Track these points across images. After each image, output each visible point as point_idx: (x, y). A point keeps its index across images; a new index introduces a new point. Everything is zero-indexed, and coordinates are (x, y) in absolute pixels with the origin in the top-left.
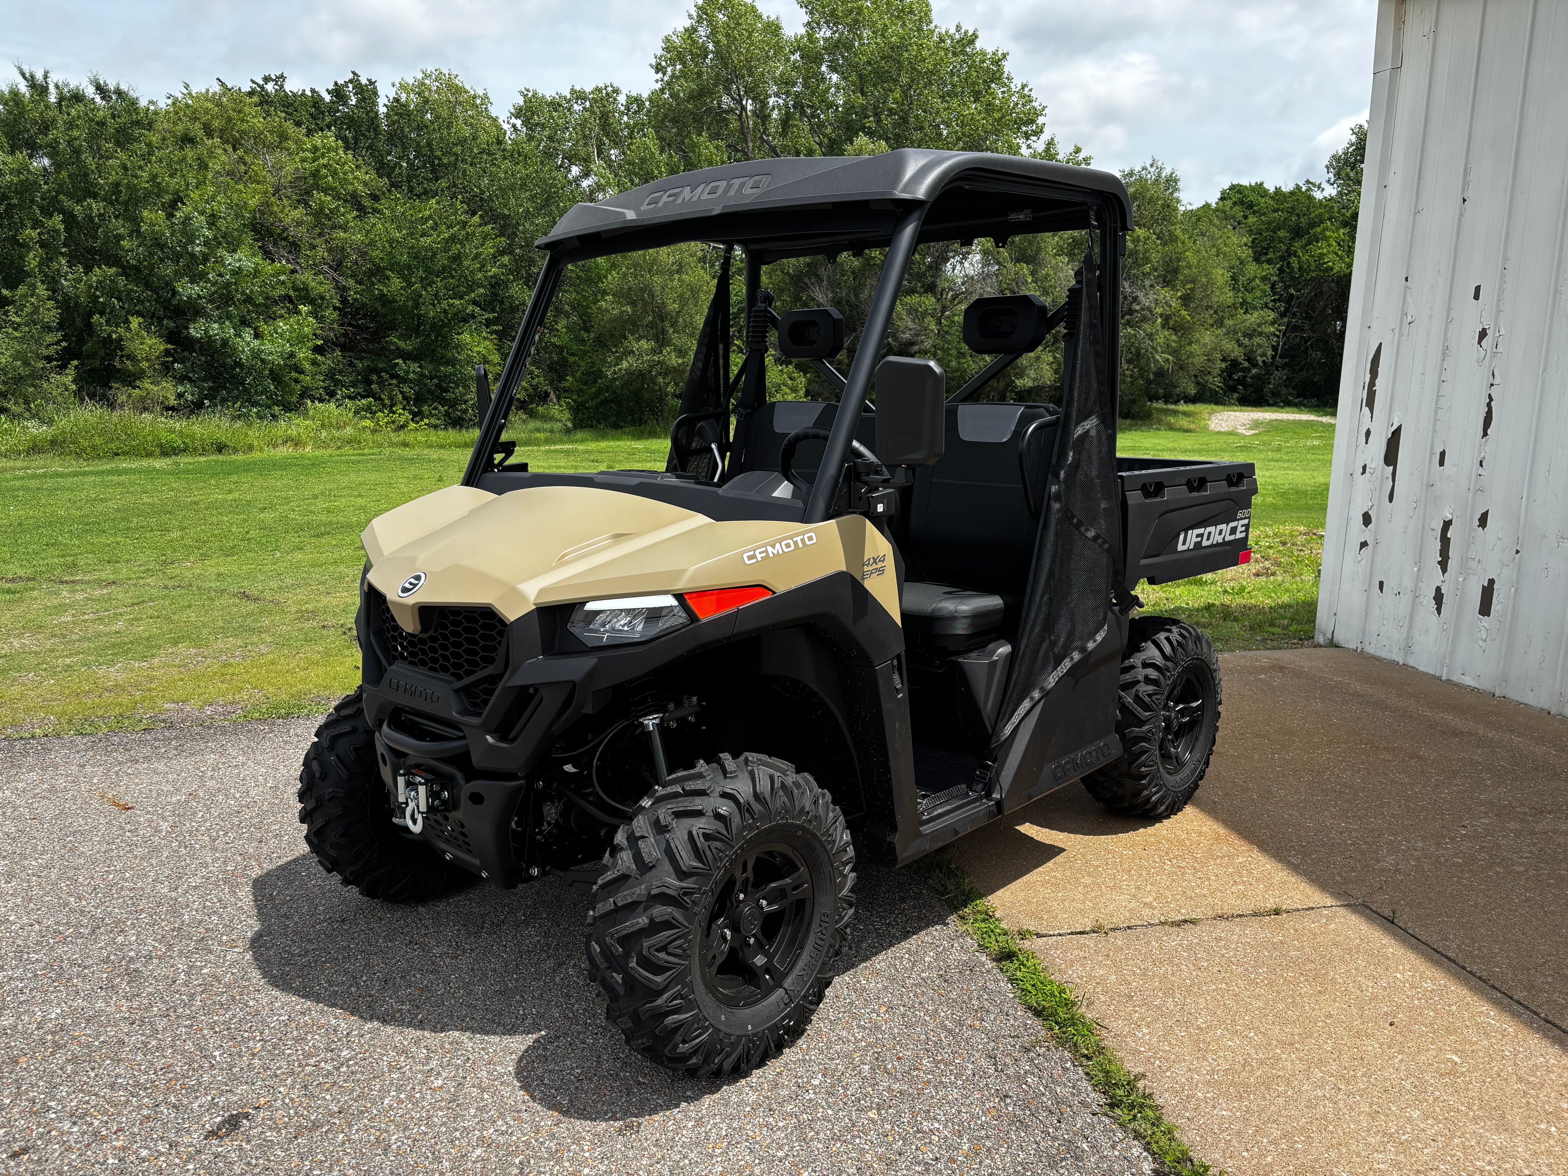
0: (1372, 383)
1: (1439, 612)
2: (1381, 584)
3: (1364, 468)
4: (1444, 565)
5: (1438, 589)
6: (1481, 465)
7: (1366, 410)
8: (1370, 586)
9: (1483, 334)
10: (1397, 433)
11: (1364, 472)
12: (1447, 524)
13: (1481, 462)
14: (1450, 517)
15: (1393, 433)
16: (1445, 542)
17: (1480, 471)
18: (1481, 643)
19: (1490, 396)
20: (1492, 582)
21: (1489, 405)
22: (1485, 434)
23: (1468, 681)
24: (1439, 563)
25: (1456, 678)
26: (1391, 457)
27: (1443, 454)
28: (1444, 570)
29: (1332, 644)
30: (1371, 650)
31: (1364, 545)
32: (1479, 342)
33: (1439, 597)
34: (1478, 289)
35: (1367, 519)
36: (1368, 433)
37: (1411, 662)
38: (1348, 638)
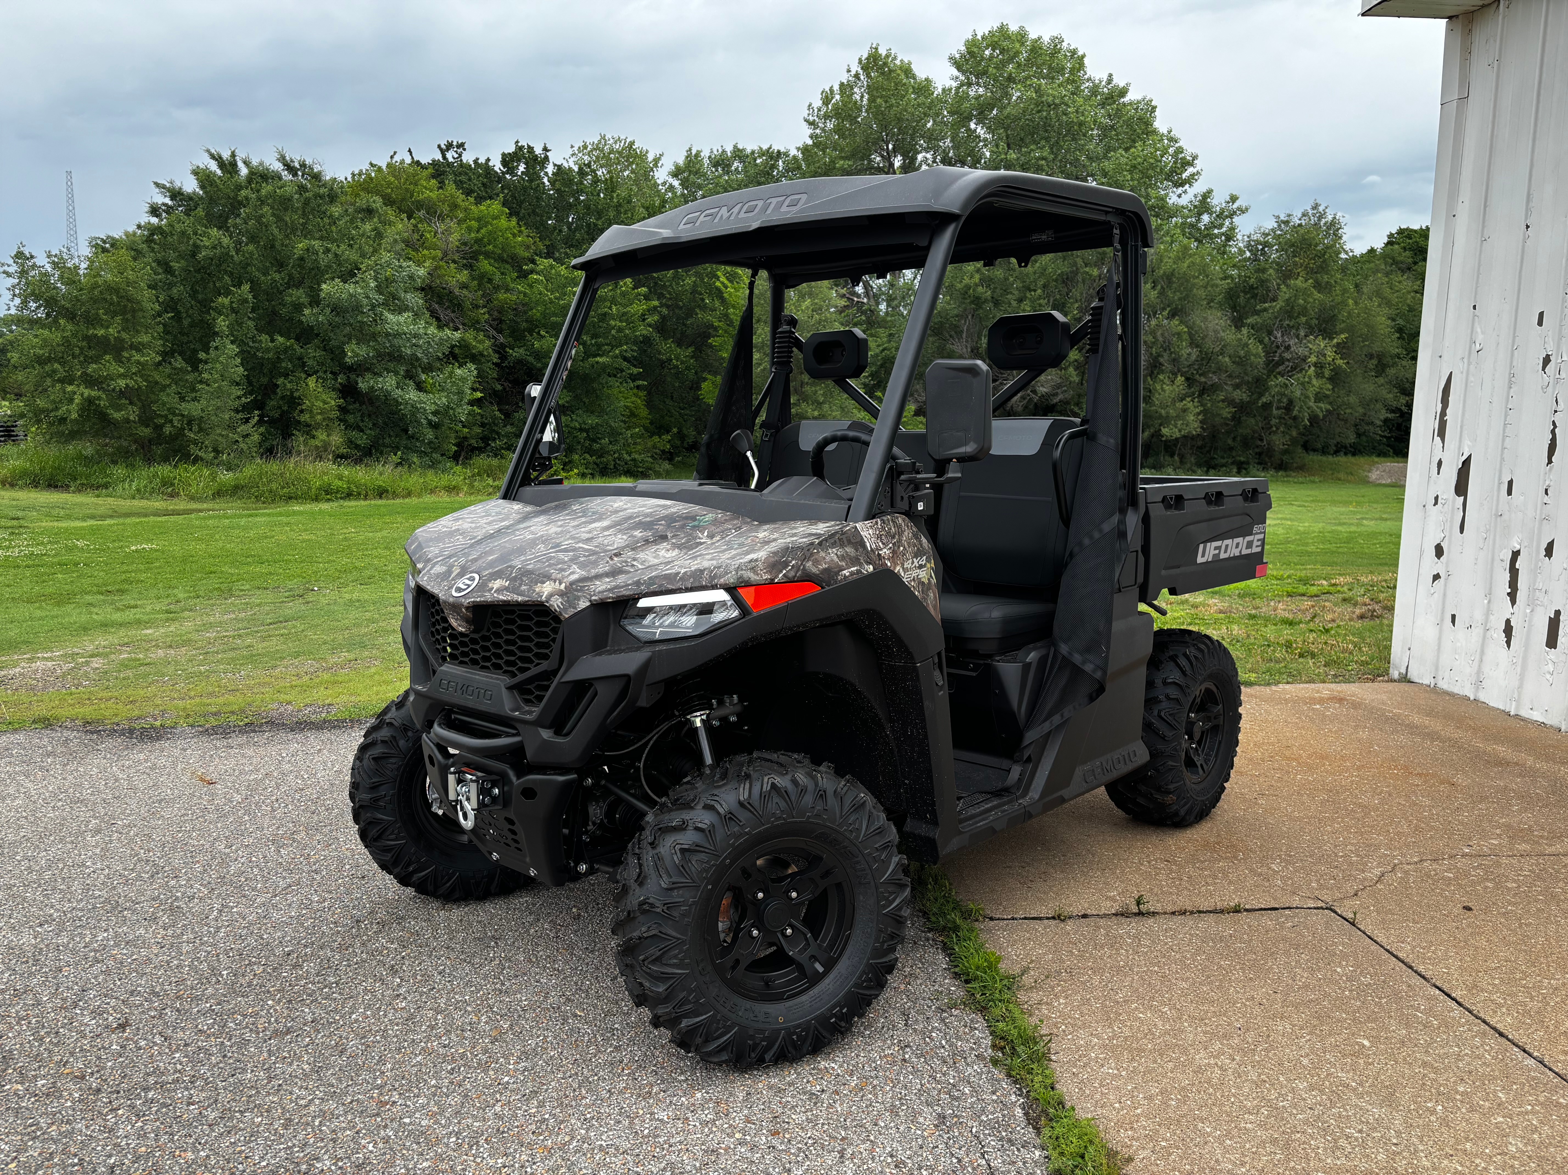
0: (1443, 413)
1: (1509, 645)
2: (1453, 617)
3: (1436, 498)
4: (1512, 597)
5: (1508, 622)
6: (1546, 493)
7: (1438, 440)
8: (1442, 620)
9: (1547, 360)
10: (1467, 463)
11: (1436, 503)
12: (1516, 555)
13: (1546, 490)
14: (1518, 547)
15: (1464, 463)
16: (1514, 572)
17: (1546, 499)
18: (1548, 676)
19: (1554, 423)
20: (1558, 613)
21: (1553, 432)
22: (1550, 461)
23: (1537, 716)
24: (1508, 594)
25: (1525, 713)
26: (1461, 488)
27: (1510, 483)
28: (1513, 602)
29: (1405, 679)
30: (1443, 685)
31: (1436, 577)
32: (1543, 369)
33: (1508, 630)
34: (1541, 315)
35: (1439, 551)
36: (1440, 463)
37: (1482, 697)
38: (1421, 674)
